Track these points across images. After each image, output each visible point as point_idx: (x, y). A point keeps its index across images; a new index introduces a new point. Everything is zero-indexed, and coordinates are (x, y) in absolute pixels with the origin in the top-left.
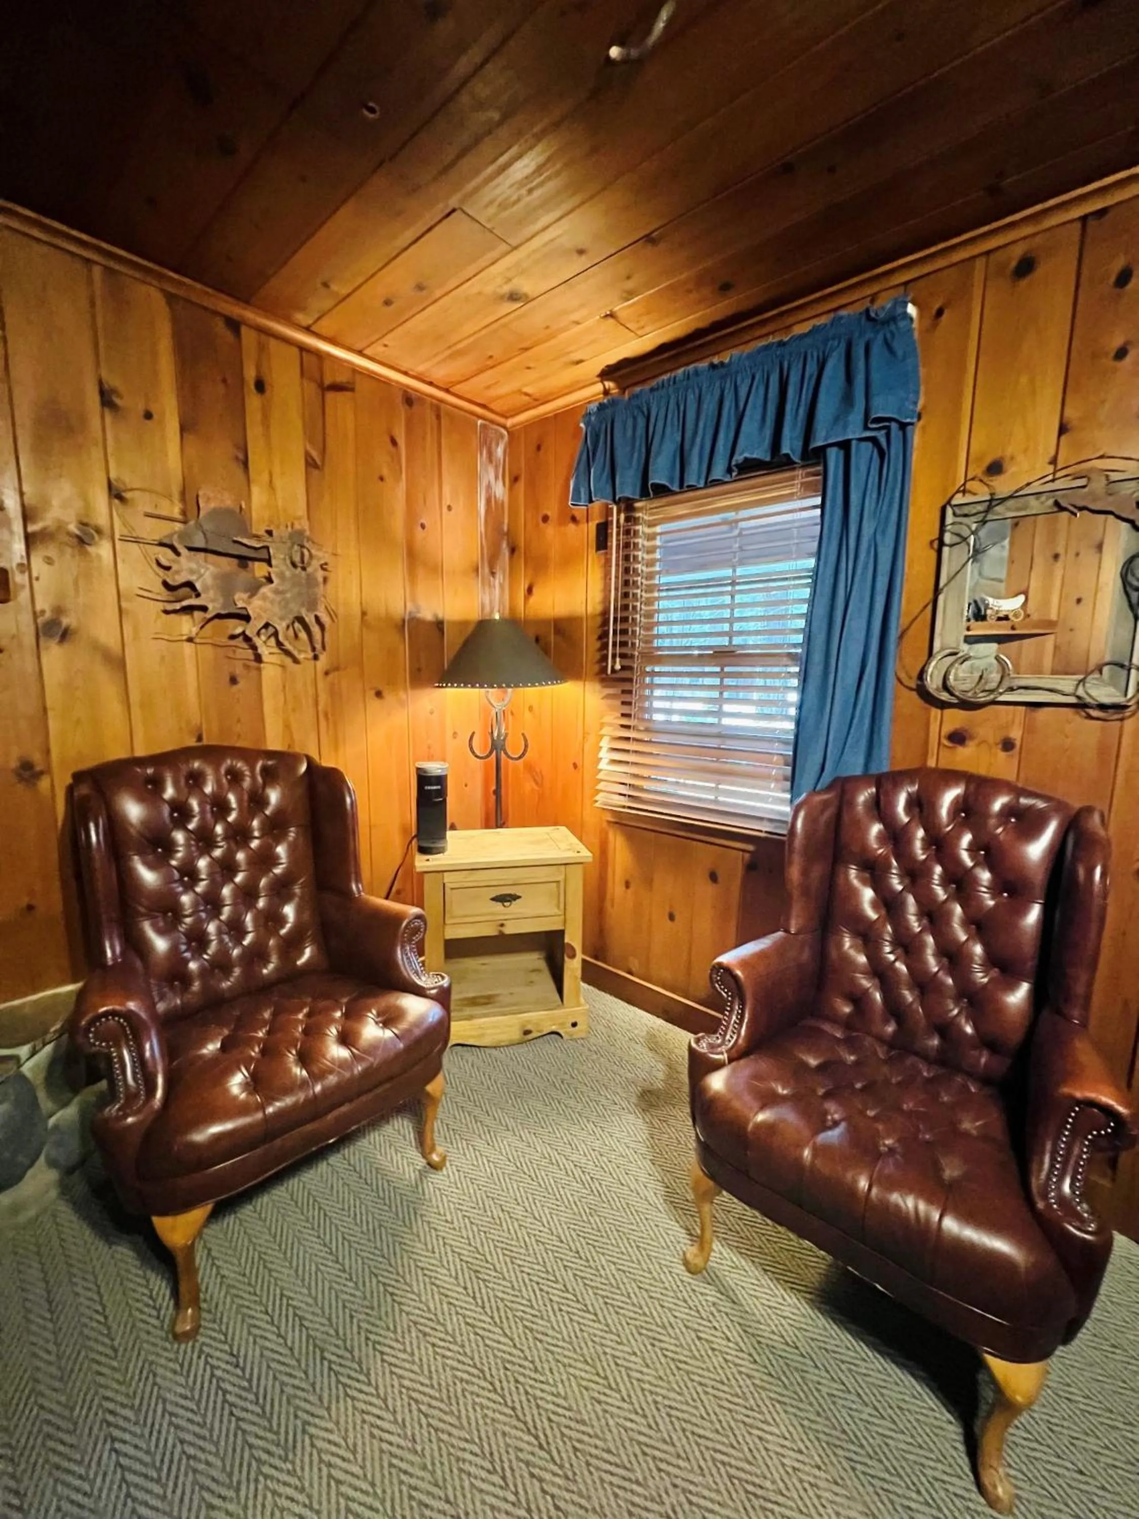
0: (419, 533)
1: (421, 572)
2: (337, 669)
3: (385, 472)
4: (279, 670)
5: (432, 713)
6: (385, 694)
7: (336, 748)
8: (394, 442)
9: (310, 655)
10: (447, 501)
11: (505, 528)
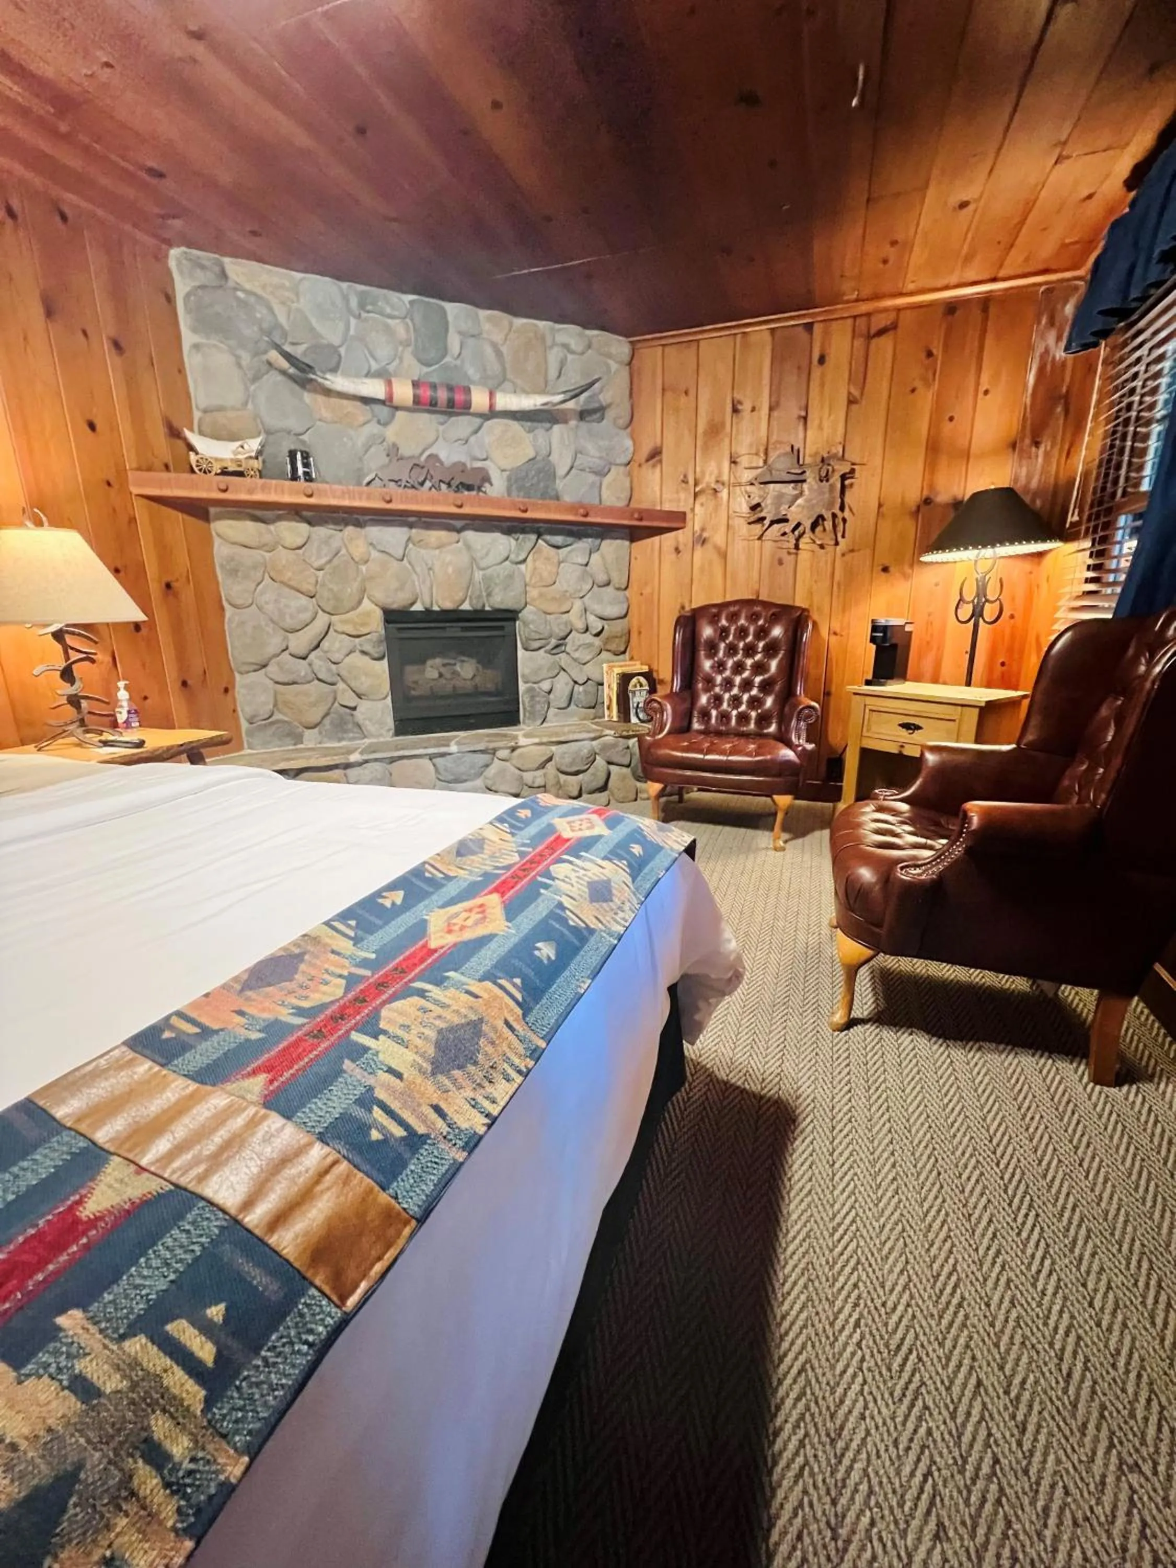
0: (947, 427)
1: (943, 461)
2: (852, 551)
3: (918, 384)
4: (810, 554)
5: (937, 585)
6: (892, 569)
7: (844, 610)
8: (930, 354)
9: (833, 542)
10: (984, 387)
11: (1064, 390)
